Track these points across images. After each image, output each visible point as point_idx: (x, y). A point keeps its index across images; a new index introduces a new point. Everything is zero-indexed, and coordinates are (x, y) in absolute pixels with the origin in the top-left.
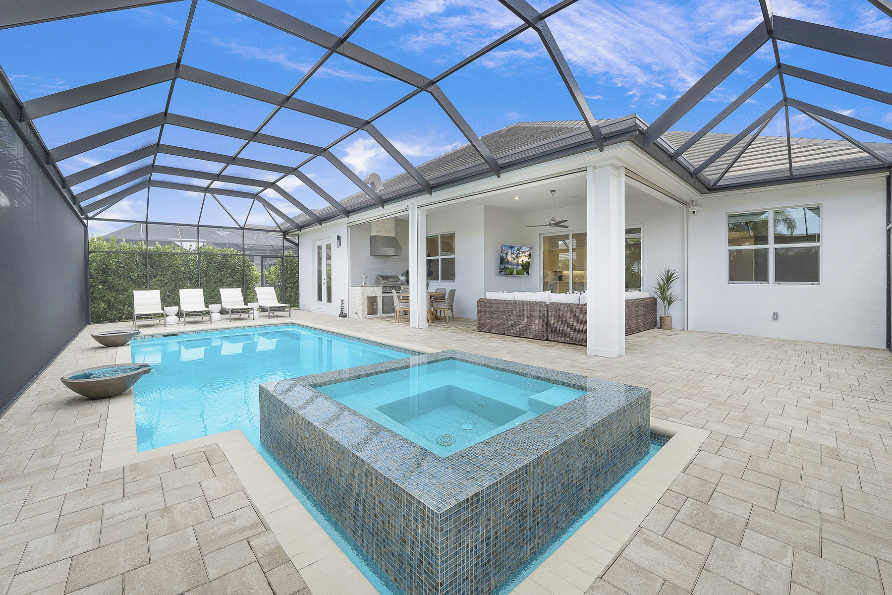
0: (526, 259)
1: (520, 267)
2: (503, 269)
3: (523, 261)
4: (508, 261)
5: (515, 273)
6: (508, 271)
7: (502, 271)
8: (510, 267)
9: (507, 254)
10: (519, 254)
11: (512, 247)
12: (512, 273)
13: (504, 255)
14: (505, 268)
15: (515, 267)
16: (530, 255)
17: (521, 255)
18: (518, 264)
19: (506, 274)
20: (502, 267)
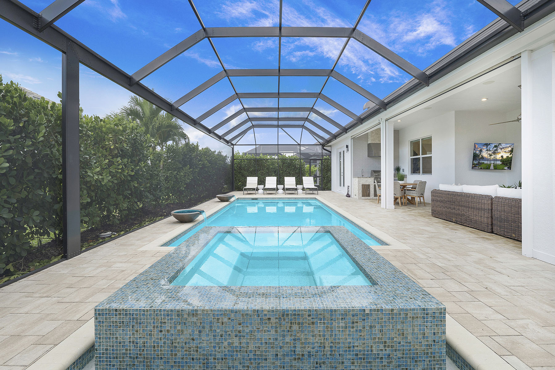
0: (505, 156)
1: (499, 163)
2: (477, 164)
3: (502, 157)
4: (483, 158)
5: (492, 167)
6: (483, 166)
7: (475, 167)
8: (485, 162)
9: (481, 151)
10: (497, 150)
11: (487, 145)
12: (488, 168)
13: (478, 152)
14: (479, 164)
15: (493, 162)
16: (511, 151)
17: (499, 150)
18: (497, 160)
19: (481, 169)
20: (475, 162)
